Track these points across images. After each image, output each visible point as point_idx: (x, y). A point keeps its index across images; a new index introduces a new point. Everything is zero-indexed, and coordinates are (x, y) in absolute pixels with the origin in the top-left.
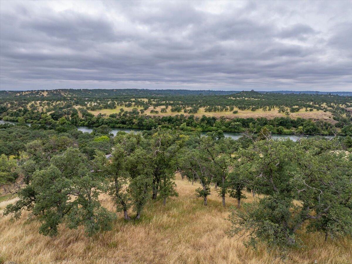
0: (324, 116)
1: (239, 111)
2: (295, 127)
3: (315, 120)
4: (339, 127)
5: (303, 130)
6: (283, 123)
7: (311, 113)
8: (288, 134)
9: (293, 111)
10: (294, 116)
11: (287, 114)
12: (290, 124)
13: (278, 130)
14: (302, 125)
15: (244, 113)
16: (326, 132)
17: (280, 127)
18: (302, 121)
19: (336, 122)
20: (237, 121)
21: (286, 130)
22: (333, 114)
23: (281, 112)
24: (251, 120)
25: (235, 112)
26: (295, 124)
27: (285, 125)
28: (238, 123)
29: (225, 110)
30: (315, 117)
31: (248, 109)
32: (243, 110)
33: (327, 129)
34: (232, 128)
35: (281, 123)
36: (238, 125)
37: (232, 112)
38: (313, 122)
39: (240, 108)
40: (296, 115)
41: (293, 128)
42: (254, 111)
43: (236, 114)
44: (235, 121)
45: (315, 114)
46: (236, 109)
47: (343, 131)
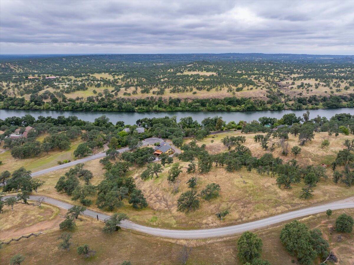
0: (260, 94)
1: (197, 91)
2: (239, 105)
3: (254, 98)
4: (270, 103)
5: (245, 107)
6: (231, 102)
7: (251, 91)
8: (234, 111)
9: (238, 90)
10: (239, 95)
11: (234, 93)
12: (236, 103)
13: (227, 108)
14: (244, 103)
15: (201, 94)
16: (260, 109)
17: (228, 106)
18: (244, 100)
19: (268, 99)
20: (197, 102)
21: (233, 108)
22: (267, 92)
23: (229, 91)
24: (208, 100)
25: (195, 93)
26: (239, 102)
27: (232, 104)
28: (198, 104)
29: (187, 91)
30: (254, 95)
31: (204, 89)
32: (200, 90)
33: (261, 106)
34: (193, 108)
35: (229, 102)
36: (198, 105)
37: (192, 93)
38: (252, 100)
39: (198, 89)
40: (241, 94)
41: (238, 106)
42: (209, 91)
43: (195, 94)
44: (195, 102)
45: (254, 93)
46: (195, 90)
47: (272, 107)
